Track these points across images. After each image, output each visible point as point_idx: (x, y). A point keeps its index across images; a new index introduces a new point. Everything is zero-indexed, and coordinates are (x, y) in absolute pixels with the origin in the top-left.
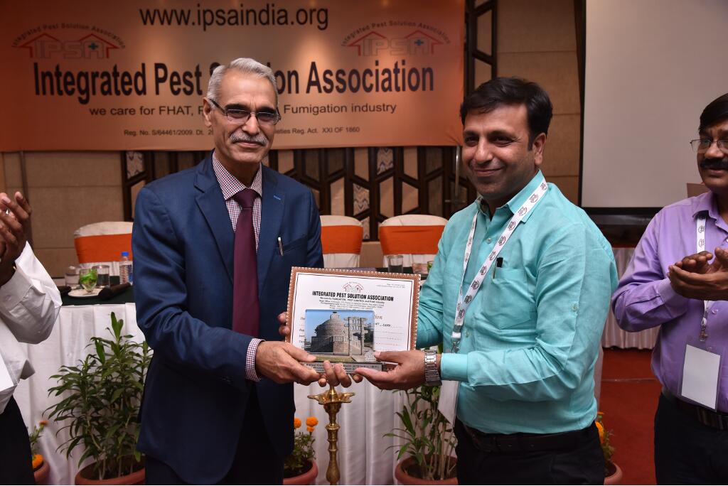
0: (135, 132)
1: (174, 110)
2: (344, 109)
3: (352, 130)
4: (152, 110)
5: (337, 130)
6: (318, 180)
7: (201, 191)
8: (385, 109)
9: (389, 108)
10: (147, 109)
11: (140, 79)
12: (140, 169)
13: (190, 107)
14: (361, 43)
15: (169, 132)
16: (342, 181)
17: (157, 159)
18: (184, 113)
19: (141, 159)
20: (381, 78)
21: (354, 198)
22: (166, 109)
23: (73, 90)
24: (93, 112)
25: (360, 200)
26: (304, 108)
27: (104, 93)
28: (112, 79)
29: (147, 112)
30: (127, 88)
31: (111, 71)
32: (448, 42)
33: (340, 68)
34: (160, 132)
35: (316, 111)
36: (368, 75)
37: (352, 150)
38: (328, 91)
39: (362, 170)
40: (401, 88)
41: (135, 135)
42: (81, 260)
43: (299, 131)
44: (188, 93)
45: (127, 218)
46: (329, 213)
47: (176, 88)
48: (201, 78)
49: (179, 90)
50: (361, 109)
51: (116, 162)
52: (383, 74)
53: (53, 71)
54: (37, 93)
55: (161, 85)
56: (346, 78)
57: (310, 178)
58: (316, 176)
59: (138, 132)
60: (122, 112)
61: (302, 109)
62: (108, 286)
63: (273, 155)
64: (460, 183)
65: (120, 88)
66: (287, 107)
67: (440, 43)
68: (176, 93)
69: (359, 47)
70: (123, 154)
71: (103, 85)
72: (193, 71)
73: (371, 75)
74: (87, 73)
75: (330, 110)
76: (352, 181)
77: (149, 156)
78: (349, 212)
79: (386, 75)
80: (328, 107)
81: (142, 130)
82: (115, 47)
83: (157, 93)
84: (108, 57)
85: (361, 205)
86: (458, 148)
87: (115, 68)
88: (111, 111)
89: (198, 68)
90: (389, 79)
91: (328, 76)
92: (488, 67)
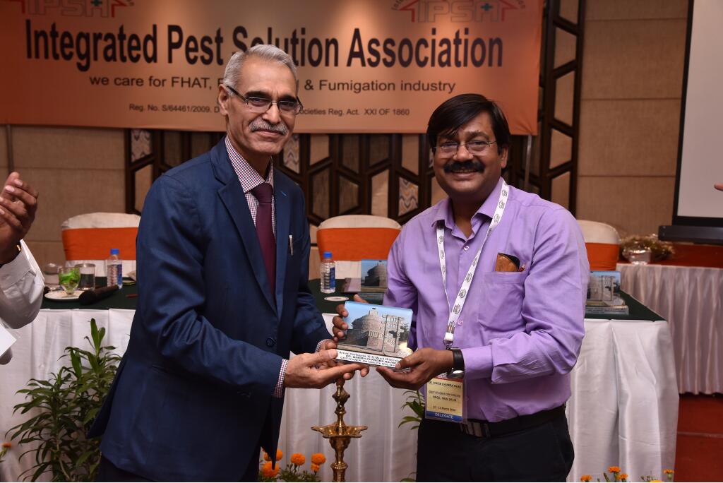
0: (142, 107)
1: (189, 82)
2: (391, 86)
3: (400, 112)
4: (164, 81)
5: (382, 112)
6: (357, 172)
7: (222, 183)
8: (442, 86)
9: (447, 87)
10: (156, 80)
11: (150, 44)
12: (147, 151)
13: (208, 79)
14: (415, 6)
15: (182, 109)
16: (386, 174)
17: (167, 139)
18: (200, 87)
19: (148, 139)
20: (439, 50)
21: (400, 195)
22: (180, 80)
23: (71, 54)
24: (94, 81)
25: (407, 198)
26: (343, 84)
27: (108, 59)
28: (118, 42)
29: (157, 83)
30: (134, 53)
31: (116, 33)
32: (524, 7)
33: (389, 37)
34: (171, 108)
35: (358, 88)
36: (422, 46)
37: (400, 136)
38: (373, 65)
39: (410, 160)
40: (462, 63)
41: (142, 110)
42: (69, 257)
43: (336, 112)
44: (207, 62)
45: (130, 209)
46: (369, 212)
47: (192, 55)
48: (222, 45)
49: (196, 58)
50: (412, 87)
51: (119, 141)
52: (441, 45)
53: (48, 31)
54: (29, 56)
55: (174, 51)
56: (395, 49)
57: (346, 169)
58: (355, 167)
59: (146, 107)
60: (128, 82)
61: (341, 86)
62: (93, 289)
63: (305, 140)
64: (531, 182)
65: (126, 53)
66: (323, 83)
67: (512, 7)
68: (192, 61)
69: (413, 11)
70: (128, 133)
71: (107, 48)
72: (213, 37)
73: (426, 46)
74: (88, 34)
75: (375, 86)
76: (398, 174)
77: (158, 136)
78: (393, 213)
79: (445, 47)
80: (373, 83)
81: (151, 105)
82: (122, 4)
83: (170, 60)
84: (113, 15)
85: (407, 204)
86: (530, 139)
87: (121, 29)
88: (115, 80)
89: (219, 32)
90: (448, 52)
91: (374, 46)
92: (572, 39)
